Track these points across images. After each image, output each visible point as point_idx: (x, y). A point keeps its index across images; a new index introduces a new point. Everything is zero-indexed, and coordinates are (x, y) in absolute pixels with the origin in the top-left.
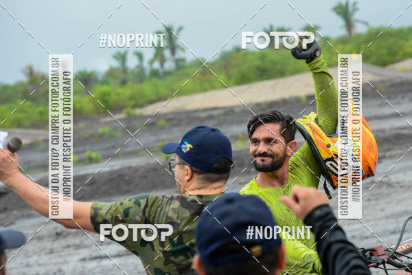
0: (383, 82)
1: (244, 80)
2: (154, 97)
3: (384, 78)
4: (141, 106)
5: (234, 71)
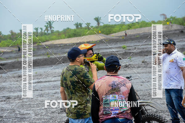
0: (107, 39)
1: (69, 37)
2: (45, 40)
3: (108, 38)
5: (67, 34)
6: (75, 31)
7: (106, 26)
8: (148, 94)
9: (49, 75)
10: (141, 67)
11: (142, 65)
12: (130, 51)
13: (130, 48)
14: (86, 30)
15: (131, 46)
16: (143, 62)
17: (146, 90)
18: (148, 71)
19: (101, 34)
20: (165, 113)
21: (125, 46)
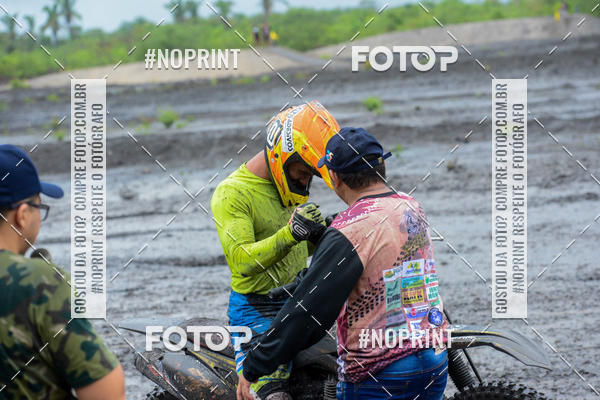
2: (44, 68)
3: (304, 65)
4: (30, 77)
6: (169, 30)
7: (297, 16)
8: (471, 299)
9: (60, 213)
10: (442, 188)
11: (445, 179)
12: (396, 122)
13: (398, 108)
14: (217, 30)
15: (402, 102)
16: (450, 168)
17: (465, 284)
18: (469, 206)
19: (278, 49)
20: (543, 383)
21: (376, 101)
